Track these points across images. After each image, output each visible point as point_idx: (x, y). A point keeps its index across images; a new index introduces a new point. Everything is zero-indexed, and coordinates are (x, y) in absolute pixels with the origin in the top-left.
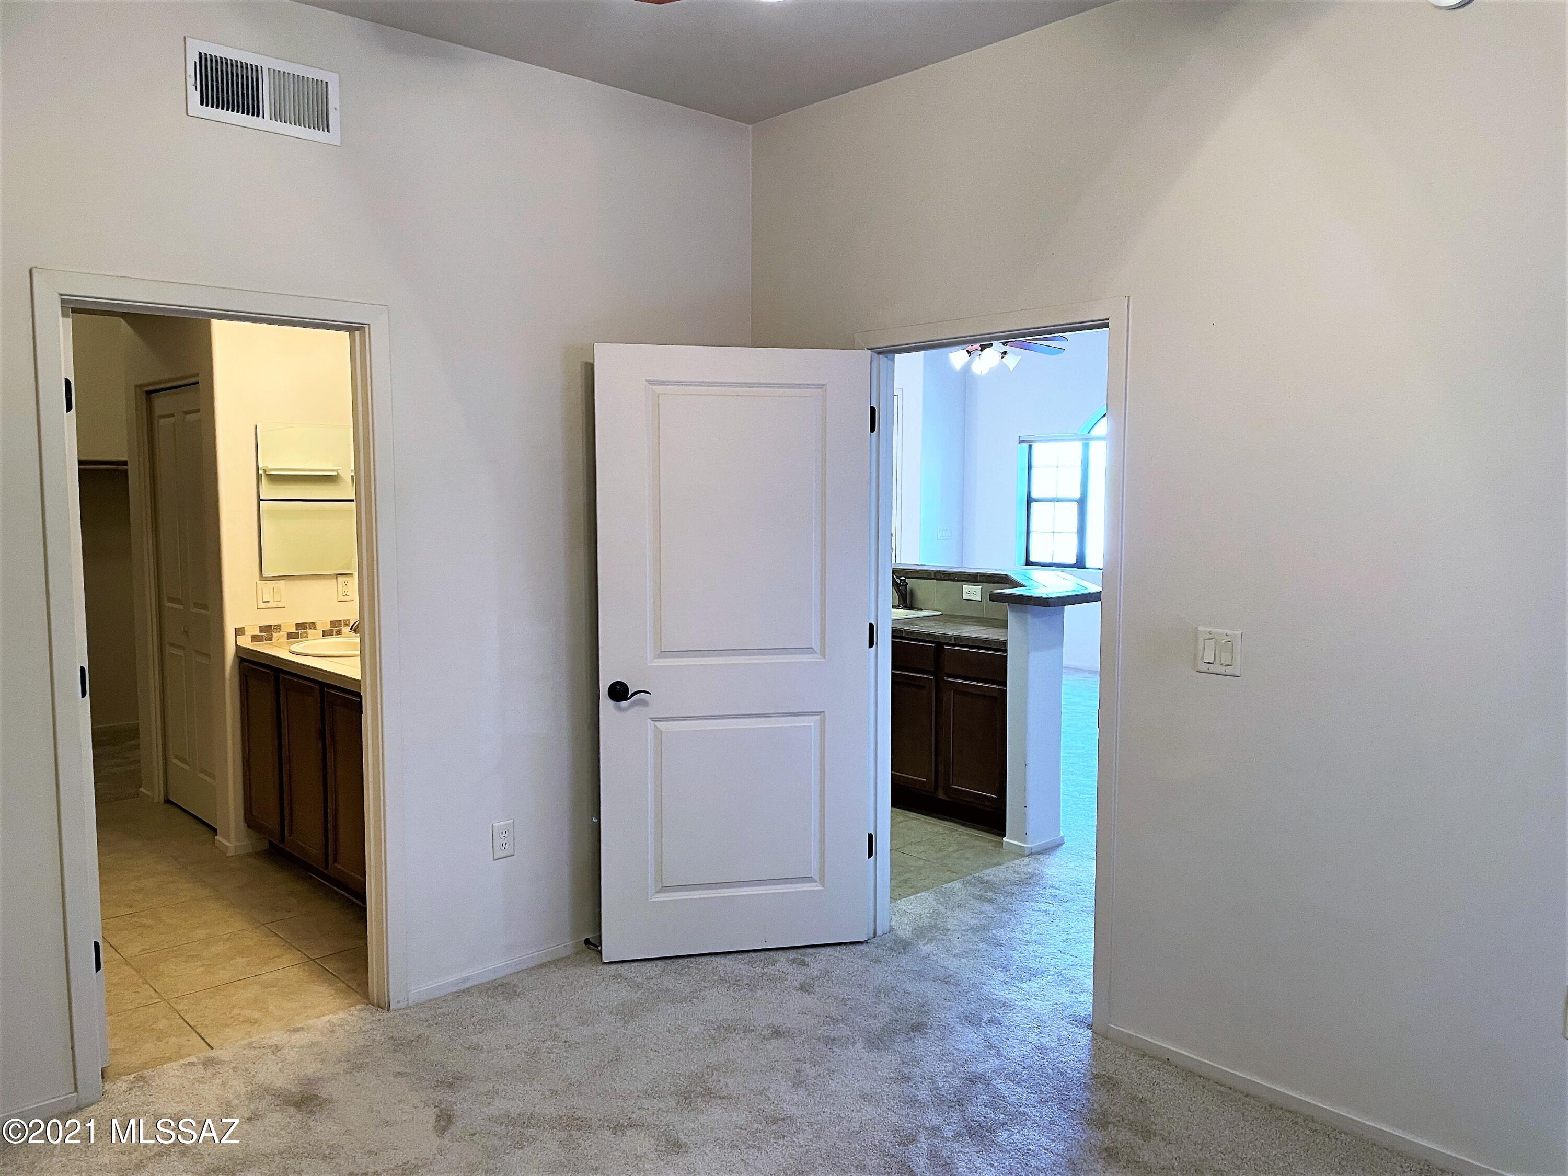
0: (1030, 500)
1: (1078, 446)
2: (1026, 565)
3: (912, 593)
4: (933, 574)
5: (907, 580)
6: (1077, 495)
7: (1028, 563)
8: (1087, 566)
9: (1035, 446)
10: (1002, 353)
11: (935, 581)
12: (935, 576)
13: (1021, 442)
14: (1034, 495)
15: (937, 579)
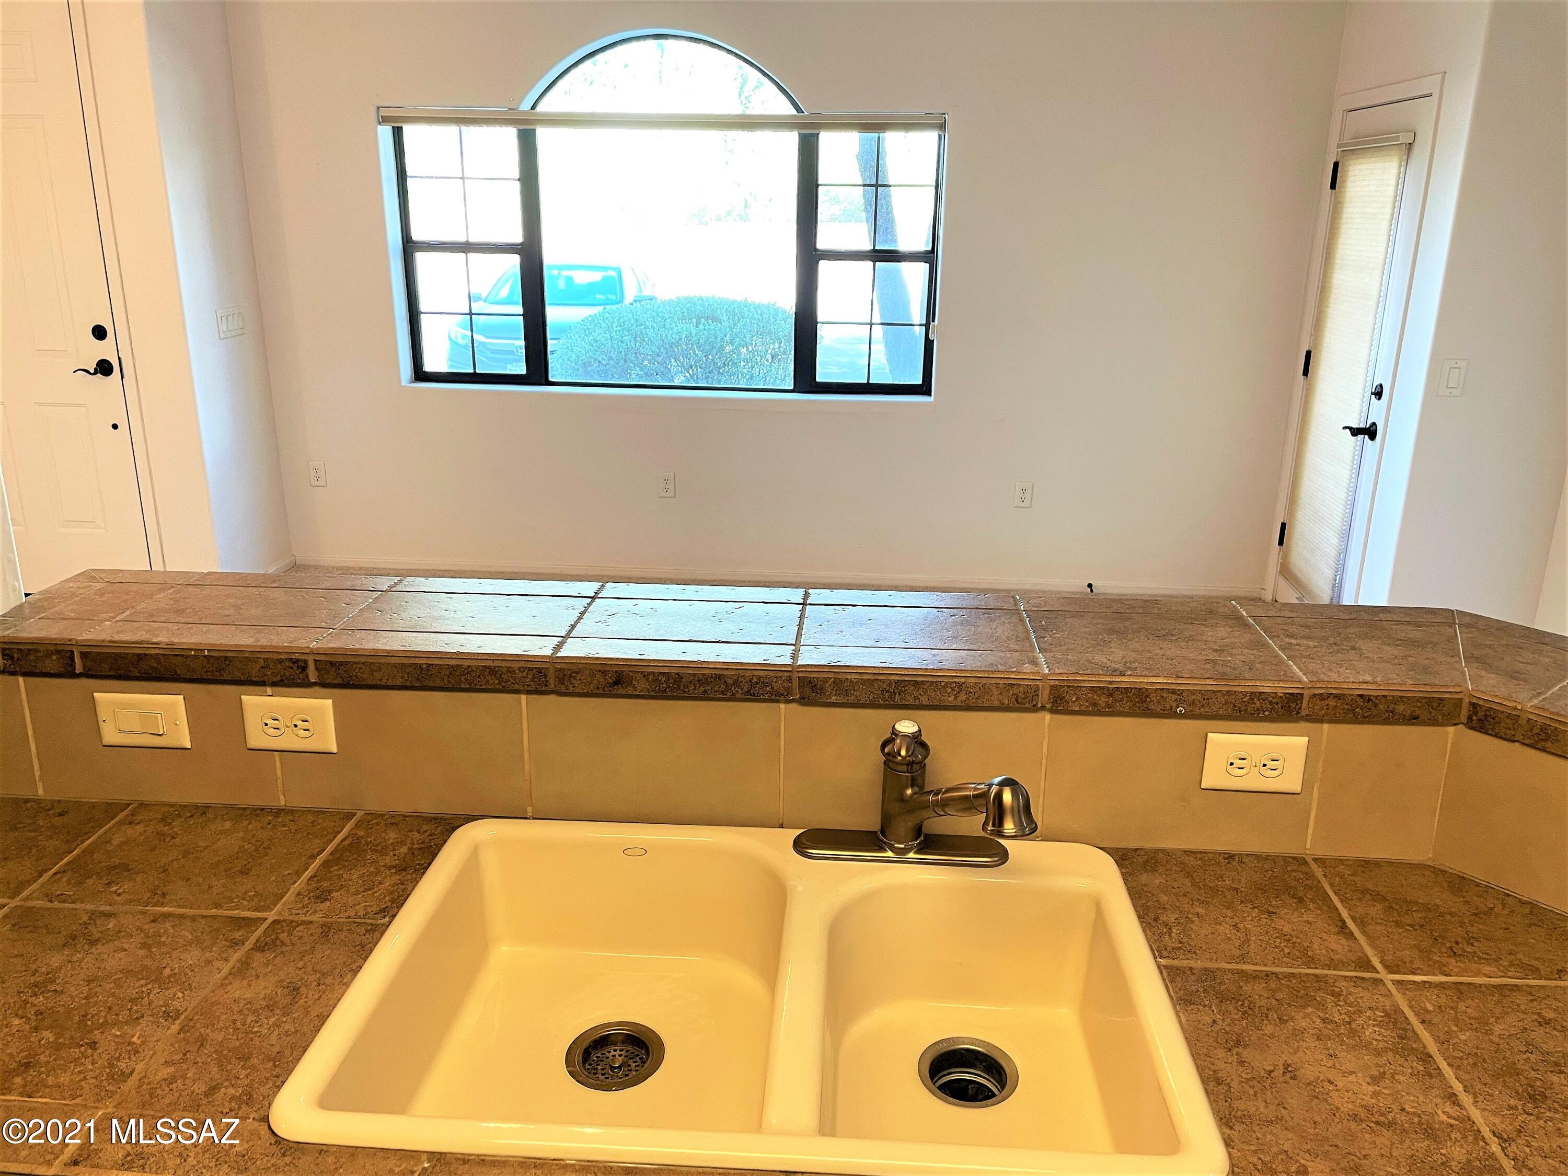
0: (409, 247)
1: (510, 135)
2: (417, 380)
6: (515, 236)
7: (420, 375)
8: (555, 377)
9: (413, 133)
13: (384, 120)
14: (420, 233)
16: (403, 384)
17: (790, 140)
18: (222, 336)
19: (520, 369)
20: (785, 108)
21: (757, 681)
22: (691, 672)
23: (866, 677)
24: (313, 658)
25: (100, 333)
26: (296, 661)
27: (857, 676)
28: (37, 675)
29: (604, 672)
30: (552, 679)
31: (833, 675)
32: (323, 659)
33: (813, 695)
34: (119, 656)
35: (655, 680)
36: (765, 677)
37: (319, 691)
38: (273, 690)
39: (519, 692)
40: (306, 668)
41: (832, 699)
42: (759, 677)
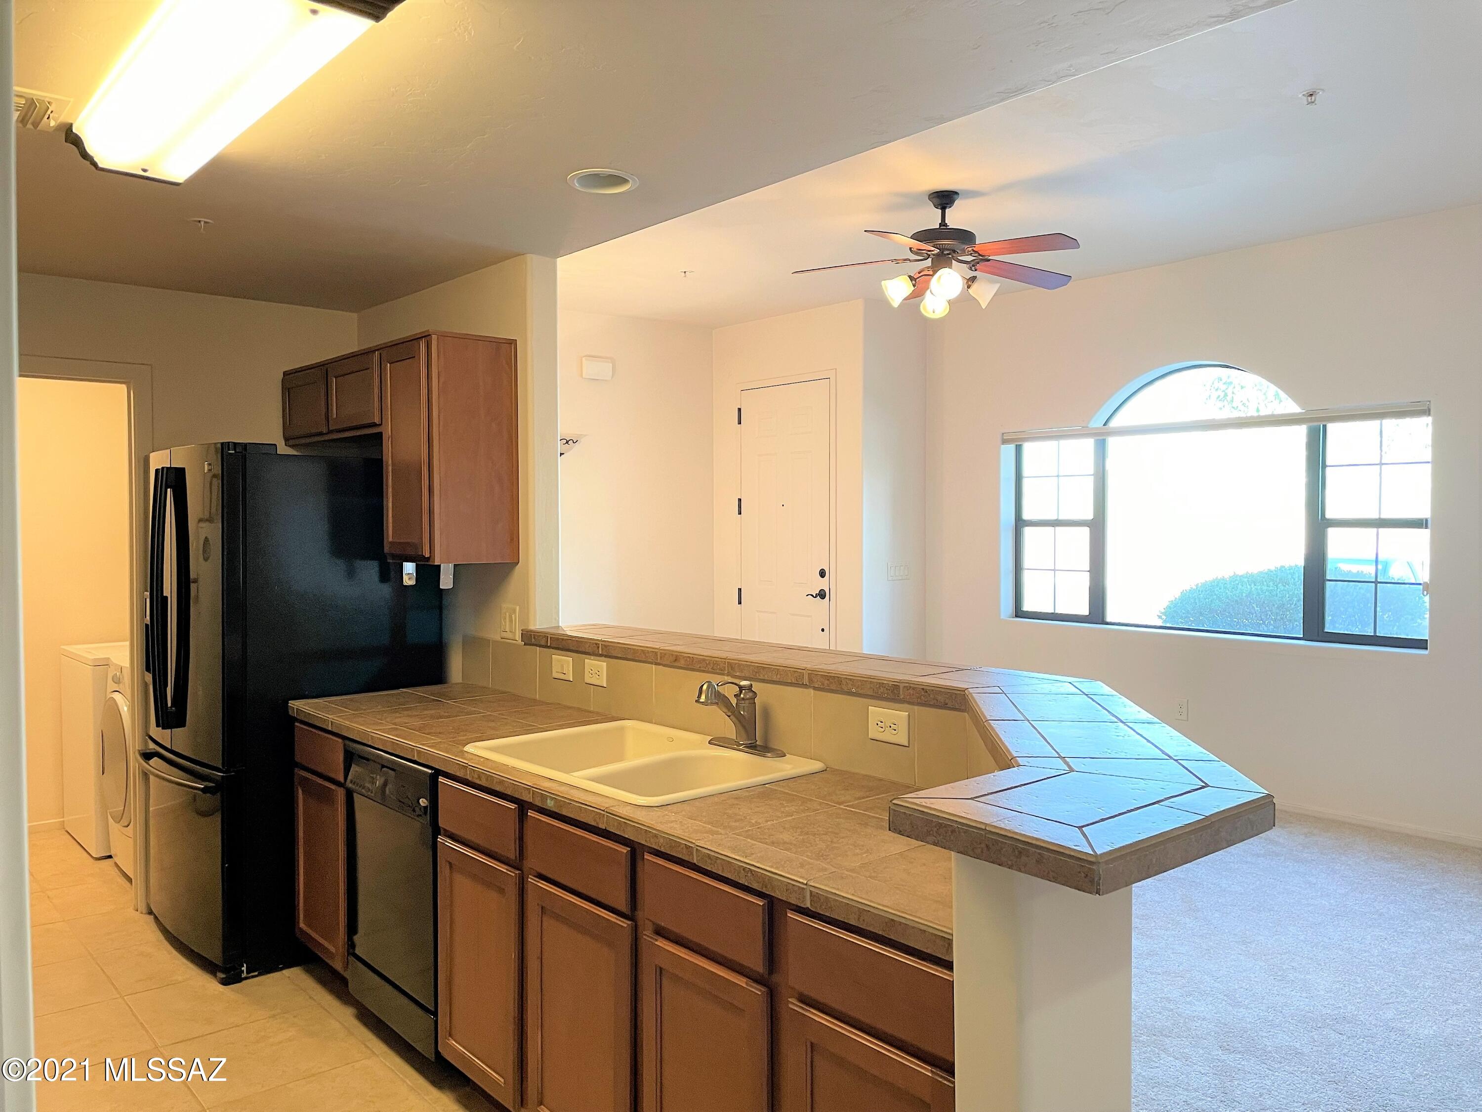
0: (1020, 523)
1: (1089, 444)
2: (1017, 616)
3: (767, 714)
4: (806, 677)
5: (756, 687)
6: (1088, 514)
7: (1019, 613)
8: (1109, 619)
9: (1028, 448)
10: (968, 280)
11: (812, 691)
12: (811, 680)
13: (1005, 442)
14: (1027, 514)
15: (815, 688)
16: (1002, 617)
17: (1300, 432)
18: (890, 578)
19: (1085, 611)
20: (1291, 407)
21: (716, 663)
22: (696, 656)
23: (748, 663)
24: (600, 643)
25: (822, 574)
26: (596, 644)
27: (745, 663)
28: (540, 646)
29: (672, 655)
30: (659, 658)
31: (737, 662)
32: (603, 643)
33: (731, 671)
34: (558, 639)
35: (686, 660)
36: (718, 661)
37: (603, 658)
38: (592, 657)
39: (652, 663)
40: (598, 647)
41: (738, 674)
42: (716, 661)
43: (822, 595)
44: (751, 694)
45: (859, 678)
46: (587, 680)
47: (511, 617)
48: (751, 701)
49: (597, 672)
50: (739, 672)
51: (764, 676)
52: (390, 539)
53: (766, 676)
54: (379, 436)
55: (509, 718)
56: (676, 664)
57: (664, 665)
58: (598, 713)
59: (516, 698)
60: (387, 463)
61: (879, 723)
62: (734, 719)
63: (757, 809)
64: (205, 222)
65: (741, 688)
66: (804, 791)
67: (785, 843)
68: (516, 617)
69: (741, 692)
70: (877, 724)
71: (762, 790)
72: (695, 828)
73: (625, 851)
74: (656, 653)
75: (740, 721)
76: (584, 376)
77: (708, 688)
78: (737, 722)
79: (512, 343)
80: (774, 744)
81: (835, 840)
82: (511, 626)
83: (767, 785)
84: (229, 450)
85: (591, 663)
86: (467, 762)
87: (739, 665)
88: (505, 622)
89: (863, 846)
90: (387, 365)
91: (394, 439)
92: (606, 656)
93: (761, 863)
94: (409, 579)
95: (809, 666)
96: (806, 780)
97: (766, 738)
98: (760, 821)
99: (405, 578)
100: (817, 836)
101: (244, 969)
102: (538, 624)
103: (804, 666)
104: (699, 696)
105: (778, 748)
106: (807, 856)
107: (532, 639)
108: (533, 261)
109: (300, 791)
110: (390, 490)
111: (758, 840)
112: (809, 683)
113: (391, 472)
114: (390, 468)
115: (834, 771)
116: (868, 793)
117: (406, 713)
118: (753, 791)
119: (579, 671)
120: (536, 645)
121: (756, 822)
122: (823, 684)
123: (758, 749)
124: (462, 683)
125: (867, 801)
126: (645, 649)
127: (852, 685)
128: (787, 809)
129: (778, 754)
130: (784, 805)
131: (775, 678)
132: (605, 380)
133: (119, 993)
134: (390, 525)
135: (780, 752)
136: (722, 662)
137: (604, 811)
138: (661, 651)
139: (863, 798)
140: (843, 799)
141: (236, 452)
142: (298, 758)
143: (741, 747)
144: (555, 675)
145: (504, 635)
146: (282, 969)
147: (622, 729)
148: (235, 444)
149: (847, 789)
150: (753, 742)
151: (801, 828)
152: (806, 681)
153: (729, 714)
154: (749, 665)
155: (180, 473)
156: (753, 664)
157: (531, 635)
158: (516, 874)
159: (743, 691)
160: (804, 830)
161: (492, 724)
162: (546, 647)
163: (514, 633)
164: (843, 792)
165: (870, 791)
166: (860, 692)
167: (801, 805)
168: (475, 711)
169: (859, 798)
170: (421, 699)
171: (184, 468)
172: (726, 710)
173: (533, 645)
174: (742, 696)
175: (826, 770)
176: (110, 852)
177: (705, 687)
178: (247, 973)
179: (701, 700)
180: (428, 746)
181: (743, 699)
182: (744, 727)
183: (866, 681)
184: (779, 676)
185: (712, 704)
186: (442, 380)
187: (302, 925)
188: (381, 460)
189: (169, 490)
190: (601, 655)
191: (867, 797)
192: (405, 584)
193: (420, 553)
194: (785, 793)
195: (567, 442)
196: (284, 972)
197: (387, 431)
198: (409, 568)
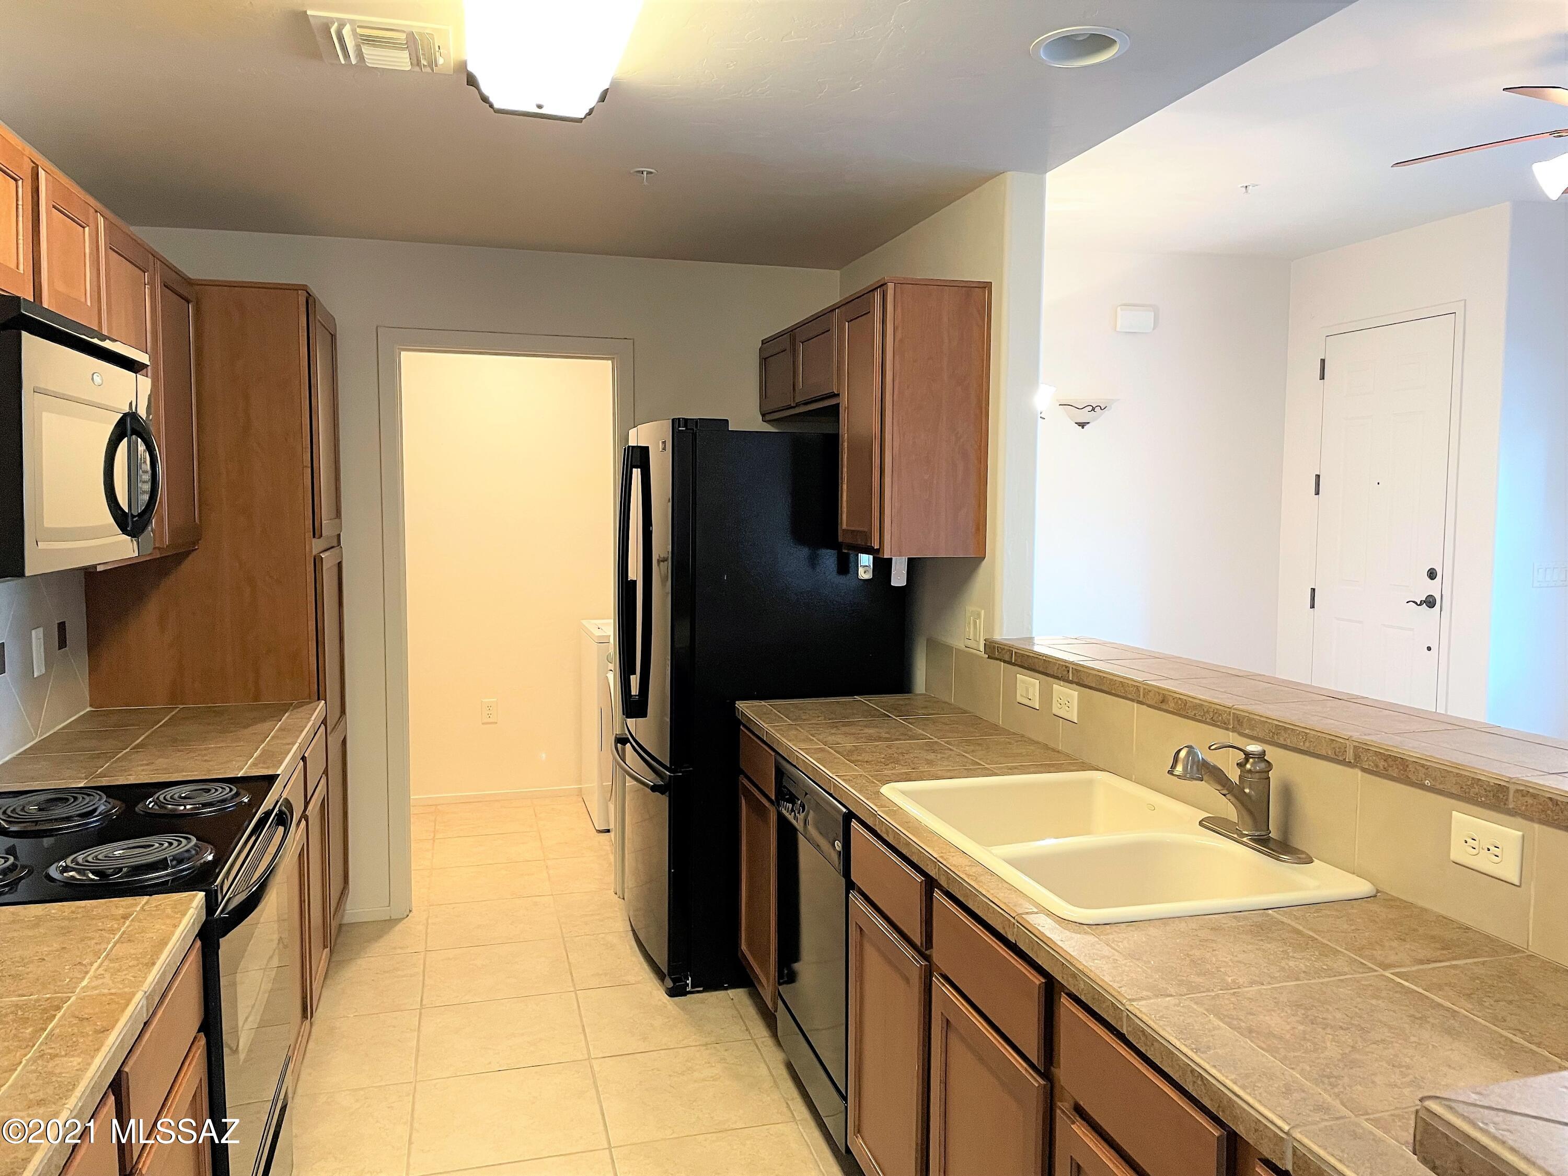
3: (1287, 794)
4: (1350, 751)
5: (1272, 754)
11: (1359, 773)
12: (1357, 757)
15: (1364, 770)
18: (1536, 585)
21: (1216, 712)
22: (1191, 700)
23: (1262, 719)
24: (1071, 666)
25: (1432, 574)
26: (1066, 667)
27: (1258, 718)
28: (1005, 662)
29: (1159, 693)
30: (1142, 694)
31: (1247, 715)
32: (1074, 667)
33: (1238, 726)
34: (1023, 655)
35: (1177, 702)
36: (1220, 710)
37: (1074, 686)
38: (1062, 683)
39: (1133, 700)
40: (1068, 671)
41: (1247, 731)
42: (1217, 709)
43: (1430, 602)
44: (1263, 765)
45: (1439, 766)
46: (1055, 710)
47: (975, 623)
48: (1264, 775)
49: (1067, 703)
50: (1250, 729)
51: (1285, 740)
52: (844, 526)
53: (1288, 741)
54: (836, 407)
55: (954, 749)
56: (1164, 706)
57: (1149, 706)
58: (1067, 755)
59: (976, 722)
60: (843, 438)
61: (1469, 840)
62: (1233, 799)
63: (1241, 957)
64: (649, 173)
65: (1248, 755)
66: (1328, 931)
67: (1271, 1034)
68: (981, 623)
69: (1247, 760)
70: (1466, 842)
71: (1260, 919)
72: (1133, 975)
73: (1038, 983)
74: (1138, 688)
75: (1242, 804)
76: (1118, 329)
77: (1188, 754)
78: (1238, 804)
79: (986, 286)
80: (1297, 842)
81: (1360, 1045)
82: (975, 634)
83: (1270, 911)
84: (679, 427)
85: (1059, 689)
86: (876, 809)
87: (1250, 720)
88: (969, 628)
89: (1408, 1067)
90: (845, 324)
91: (850, 410)
92: (1078, 684)
93: (1220, 1071)
94: (865, 572)
95: (1356, 735)
96: (1337, 910)
97: (1286, 828)
98: (1241, 981)
99: (861, 570)
100: (1329, 1031)
101: (689, 982)
102: (1005, 633)
103: (1346, 734)
104: (1174, 766)
105: (1304, 850)
106: (1302, 1072)
107: (996, 651)
108: (1013, 181)
109: (743, 801)
110: (845, 470)
111: (1227, 1019)
112: (1355, 759)
113: (846, 449)
114: (846, 444)
115: (1391, 902)
116: (1438, 953)
117: (843, 729)
118: (1245, 918)
119: (1047, 696)
120: (1000, 660)
121: (1233, 981)
122: (1377, 766)
123: (1271, 845)
124: (925, 695)
125: (1434, 969)
126: (1125, 681)
127: (1424, 774)
128: (1291, 964)
129: (1300, 858)
130: (1288, 953)
131: (1301, 745)
132: (1146, 333)
133: (574, 986)
134: (845, 510)
135: (1303, 856)
136: (1224, 711)
137: (1014, 918)
138: (1145, 686)
139: (1429, 961)
140: (1392, 958)
141: (687, 429)
142: (743, 765)
143: (1245, 839)
144: (1019, 699)
145: (969, 643)
146: (726, 989)
147: (1090, 782)
148: (686, 420)
149: (1404, 940)
150: (1263, 833)
151: (1306, 1009)
152: (1350, 756)
153: (1225, 792)
154: (1264, 722)
155: (643, 452)
156: (1269, 721)
157: (994, 647)
158: (921, 965)
159: (1251, 760)
160: (1309, 1013)
161: (931, 756)
162: (1010, 663)
163: (978, 642)
164: (1395, 944)
165: (1443, 949)
166: (1438, 787)
167: (1317, 959)
168: (921, 734)
169: (1421, 962)
170: (871, 714)
171: (648, 447)
172: (1219, 788)
173: (997, 659)
174: (1248, 766)
175: (1375, 896)
176: (609, 826)
177: (1183, 754)
178: (692, 987)
179: (1176, 773)
180: (844, 780)
181: (1250, 771)
182: (1250, 813)
183: (1448, 772)
184: (1307, 744)
185: (1192, 779)
186: (899, 335)
187: (744, 947)
188: (838, 434)
189: (634, 470)
190: (1071, 682)
191: (1435, 962)
192: (860, 577)
193: (870, 545)
194: (1298, 932)
195: (1093, 409)
196: (729, 991)
197: (844, 401)
198: (866, 560)
